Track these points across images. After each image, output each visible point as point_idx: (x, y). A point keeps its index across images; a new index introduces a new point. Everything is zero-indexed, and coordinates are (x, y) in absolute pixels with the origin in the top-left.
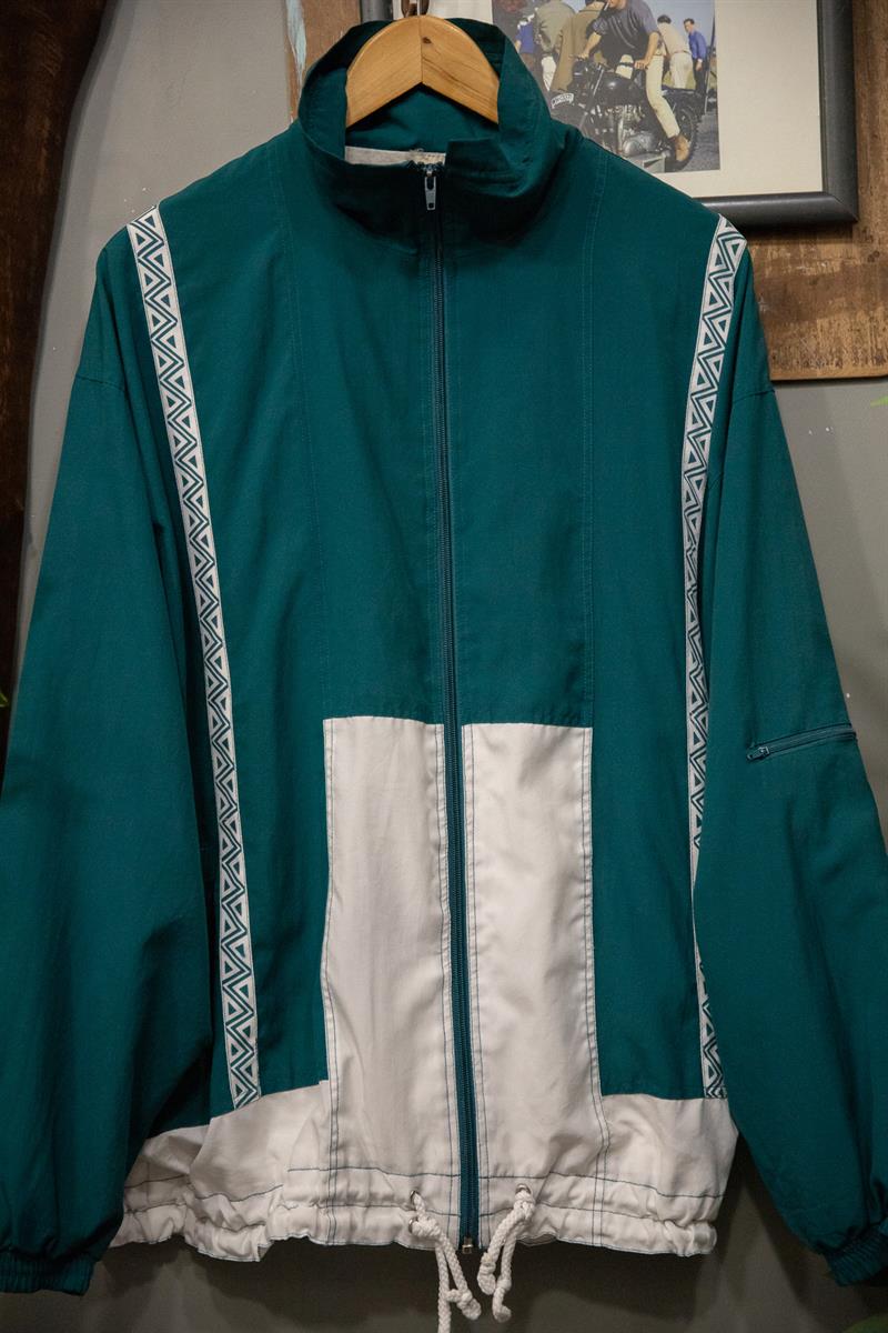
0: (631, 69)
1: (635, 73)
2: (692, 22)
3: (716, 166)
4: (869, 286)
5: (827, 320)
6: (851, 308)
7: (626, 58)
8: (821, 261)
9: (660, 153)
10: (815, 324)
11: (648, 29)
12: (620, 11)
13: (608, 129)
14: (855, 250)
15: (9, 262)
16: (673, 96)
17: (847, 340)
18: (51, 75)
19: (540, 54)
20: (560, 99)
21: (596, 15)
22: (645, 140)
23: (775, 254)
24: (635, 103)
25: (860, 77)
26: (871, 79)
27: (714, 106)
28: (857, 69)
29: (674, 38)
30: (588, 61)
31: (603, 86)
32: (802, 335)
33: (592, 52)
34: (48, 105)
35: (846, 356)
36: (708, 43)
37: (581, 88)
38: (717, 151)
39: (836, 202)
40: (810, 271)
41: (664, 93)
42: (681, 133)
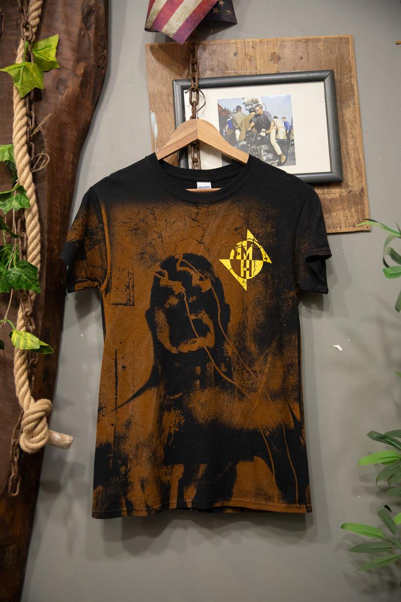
0: (265, 133)
1: (266, 135)
2: (285, 118)
3: (295, 164)
4: (349, 201)
5: (335, 213)
6: (343, 209)
7: (263, 130)
8: (332, 194)
9: (275, 160)
10: (331, 215)
11: (270, 121)
12: (261, 115)
13: (258, 152)
14: (344, 190)
15: (58, 201)
16: (280, 142)
17: (343, 219)
18: (73, 141)
19: (234, 129)
20: (241, 143)
21: (253, 117)
22: (270, 156)
24: (267, 144)
25: (341, 134)
26: (345, 135)
27: (293, 145)
28: (341, 132)
29: (279, 123)
30: (251, 131)
32: (327, 218)
33: (252, 128)
34: (72, 151)
35: (342, 225)
36: (291, 125)
37: (249, 139)
38: (295, 159)
39: (335, 175)
40: (329, 197)
41: (277, 140)
42: (282, 153)
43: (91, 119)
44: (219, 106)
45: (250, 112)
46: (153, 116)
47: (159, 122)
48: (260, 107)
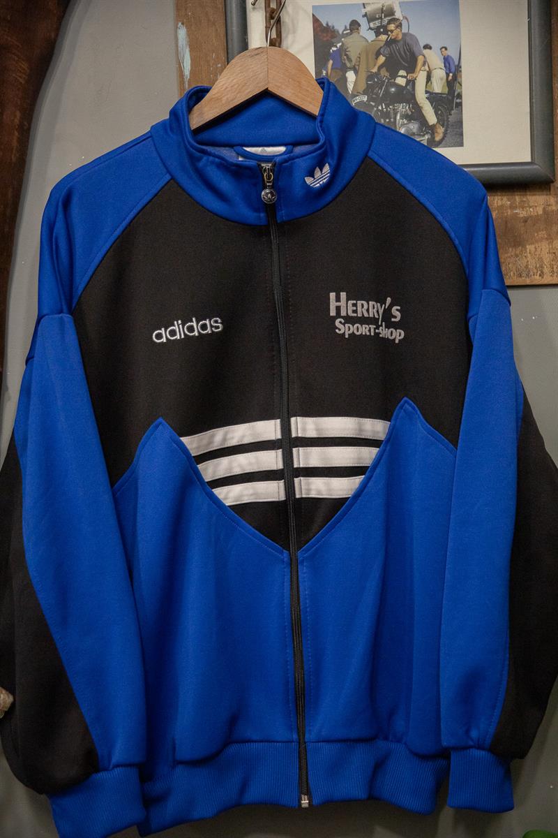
0: (405, 80)
1: (408, 82)
2: (446, 49)
3: (461, 145)
5: (533, 246)
6: (550, 238)
7: (402, 73)
8: (530, 207)
9: (424, 135)
10: (526, 249)
11: (417, 53)
12: (398, 41)
13: (390, 119)
14: (552, 200)
16: (433, 98)
17: (547, 259)
18: (21, 83)
19: (345, 69)
20: (358, 99)
21: (382, 44)
22: (414, 127)
23: (500, 203)
24: (408, 102)
27: (460, 105)
29: (435, 60)
30: (377, 74)
31: (387, 91)
32: (517, 256)
33: (380, 68)
34: (19, 103)
35: (546, 270)
36: (457, 63)
37: (372, 92)
38: (461, 134)
39: (539, 169)
40: (522, 213)
41: (427, 95)
42: (438, 122)
43: (57, 35)
44: (316, 21)
45: (378, 33)
46: (182, 33)
47: (194, 46)
48: (397, 24)
